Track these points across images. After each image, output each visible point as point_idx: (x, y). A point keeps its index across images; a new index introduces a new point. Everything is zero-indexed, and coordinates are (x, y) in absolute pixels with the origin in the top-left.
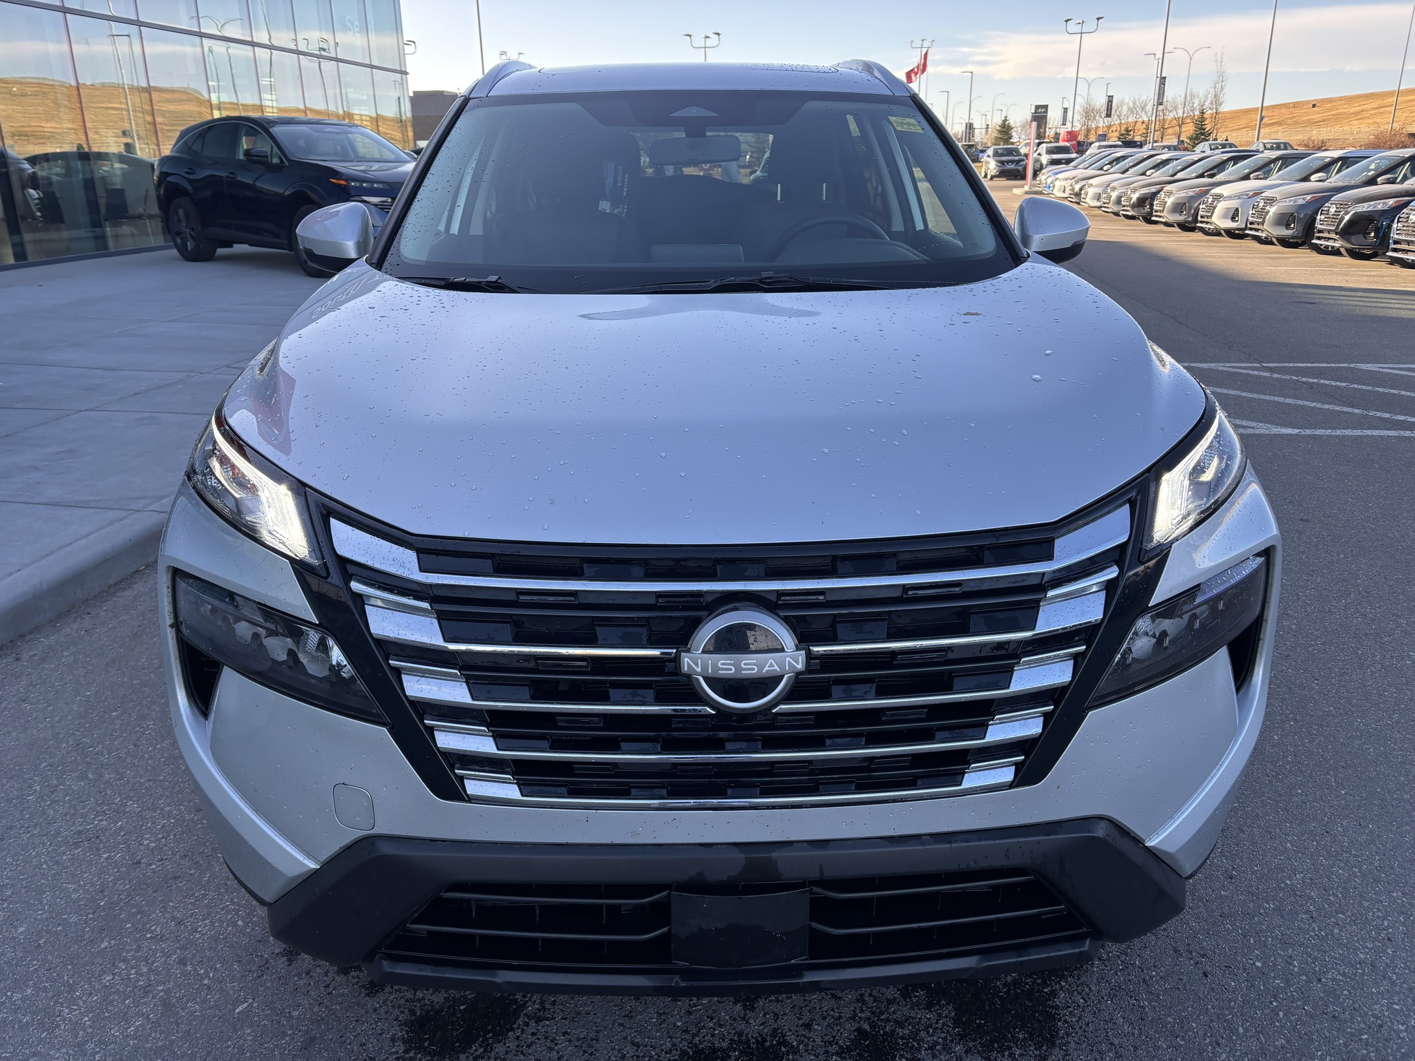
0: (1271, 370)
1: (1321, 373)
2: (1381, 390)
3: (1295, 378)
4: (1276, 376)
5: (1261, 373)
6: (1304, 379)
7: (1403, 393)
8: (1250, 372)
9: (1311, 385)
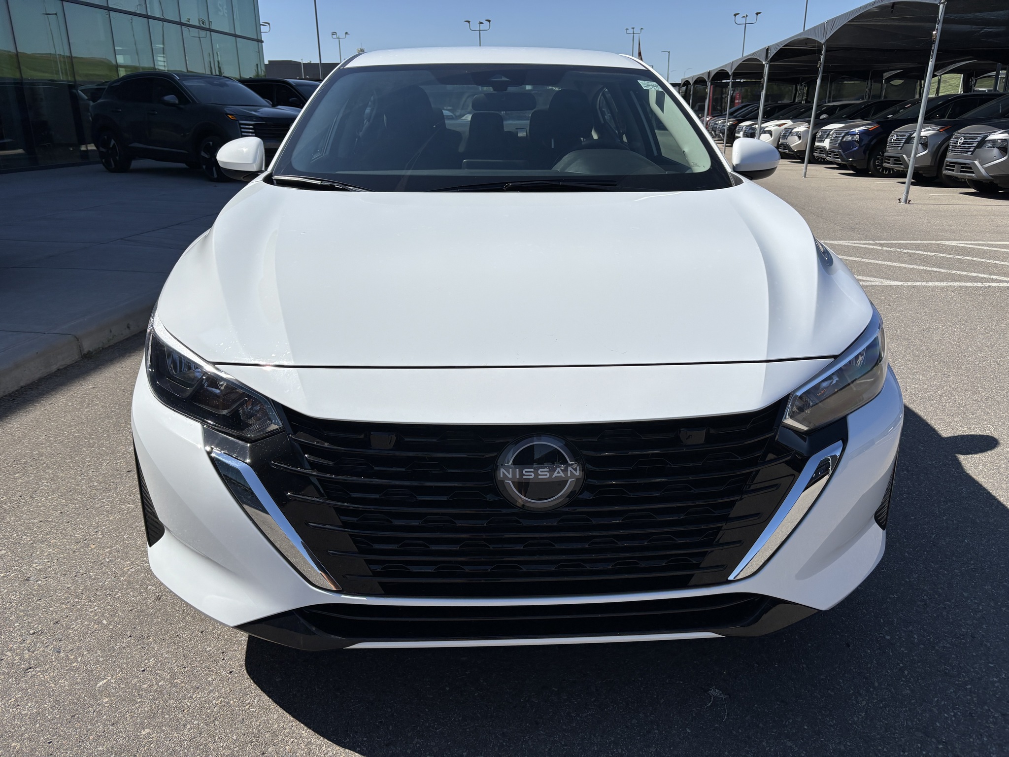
0: (881, 245)
1: (917, 247)
2: (960, 257)
3: (899, 250)
4: (885, 248)
6: (905, 251)
7: (975, 259)
8: (867, 246)
9: (910, 255)
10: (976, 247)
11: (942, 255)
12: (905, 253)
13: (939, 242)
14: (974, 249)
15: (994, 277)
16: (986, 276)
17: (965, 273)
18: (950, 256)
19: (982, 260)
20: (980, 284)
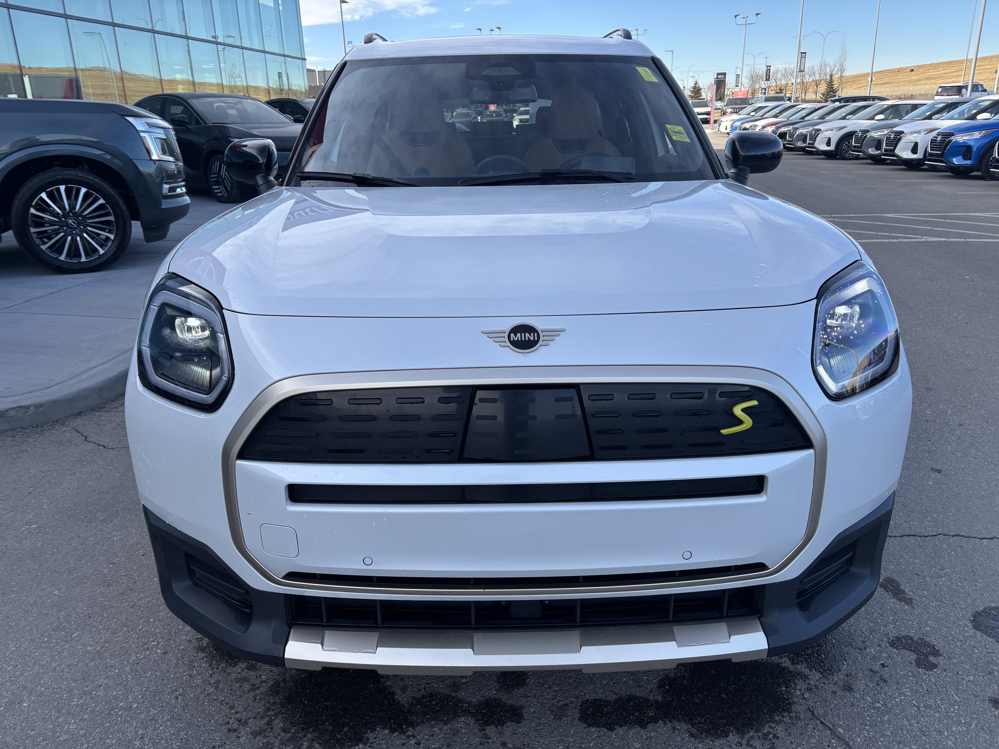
2: (891, 224)
6: (851, 221)
7: (901, 225)
10: (908, 217)
11: (877, 223)
12: (850, 222)
13: (880, 215)
15: (907, 236)
16: (902, 235)
18: (883, 224)
19: (906, 226)
20: (895, 240)
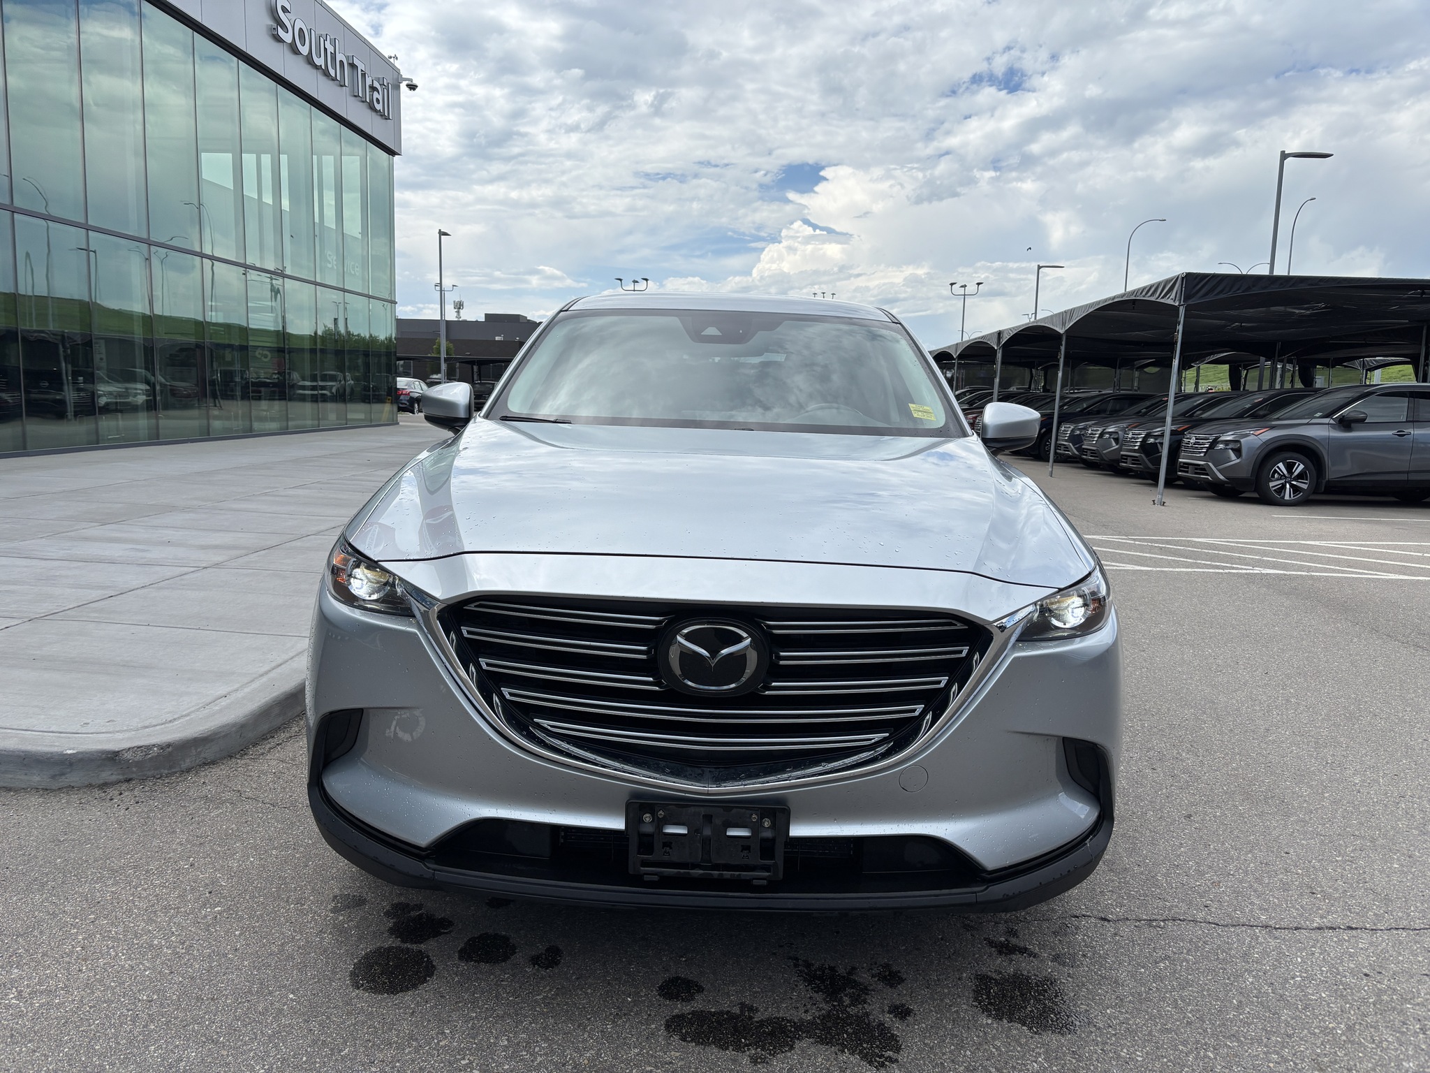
0: (1134, 540)
1: (1168, 542)
2: (1207, 551)
3: (1149, 544)
4: (1137, 543)
5: (1127, 541)
6: (1156, 545)
7: (1220, 552)
8: (1120, 540)
9: (1161, 548)
11: (1189, 548)
13: (1188, 539)
14: (1222, 545)
16: (1227, 565)
17: (1209, 563)
18: (1198, 550)
19: (1227, 553)
20: (1221, 571)
